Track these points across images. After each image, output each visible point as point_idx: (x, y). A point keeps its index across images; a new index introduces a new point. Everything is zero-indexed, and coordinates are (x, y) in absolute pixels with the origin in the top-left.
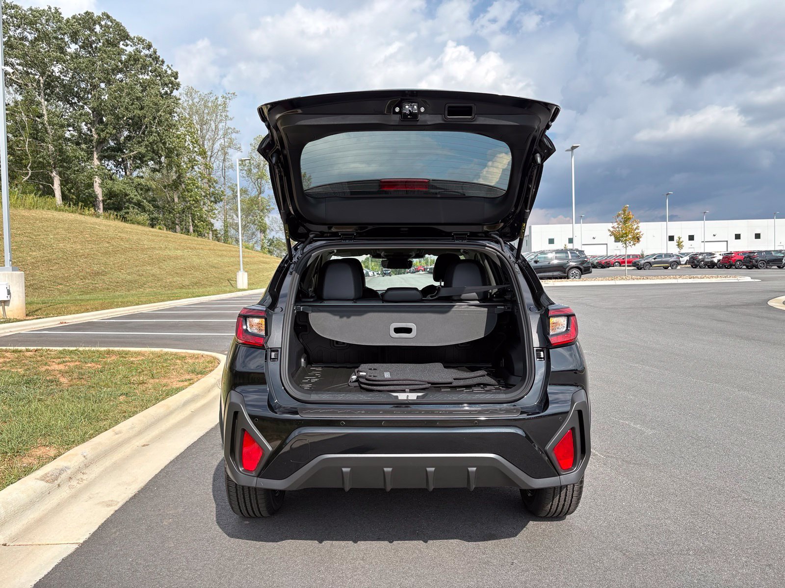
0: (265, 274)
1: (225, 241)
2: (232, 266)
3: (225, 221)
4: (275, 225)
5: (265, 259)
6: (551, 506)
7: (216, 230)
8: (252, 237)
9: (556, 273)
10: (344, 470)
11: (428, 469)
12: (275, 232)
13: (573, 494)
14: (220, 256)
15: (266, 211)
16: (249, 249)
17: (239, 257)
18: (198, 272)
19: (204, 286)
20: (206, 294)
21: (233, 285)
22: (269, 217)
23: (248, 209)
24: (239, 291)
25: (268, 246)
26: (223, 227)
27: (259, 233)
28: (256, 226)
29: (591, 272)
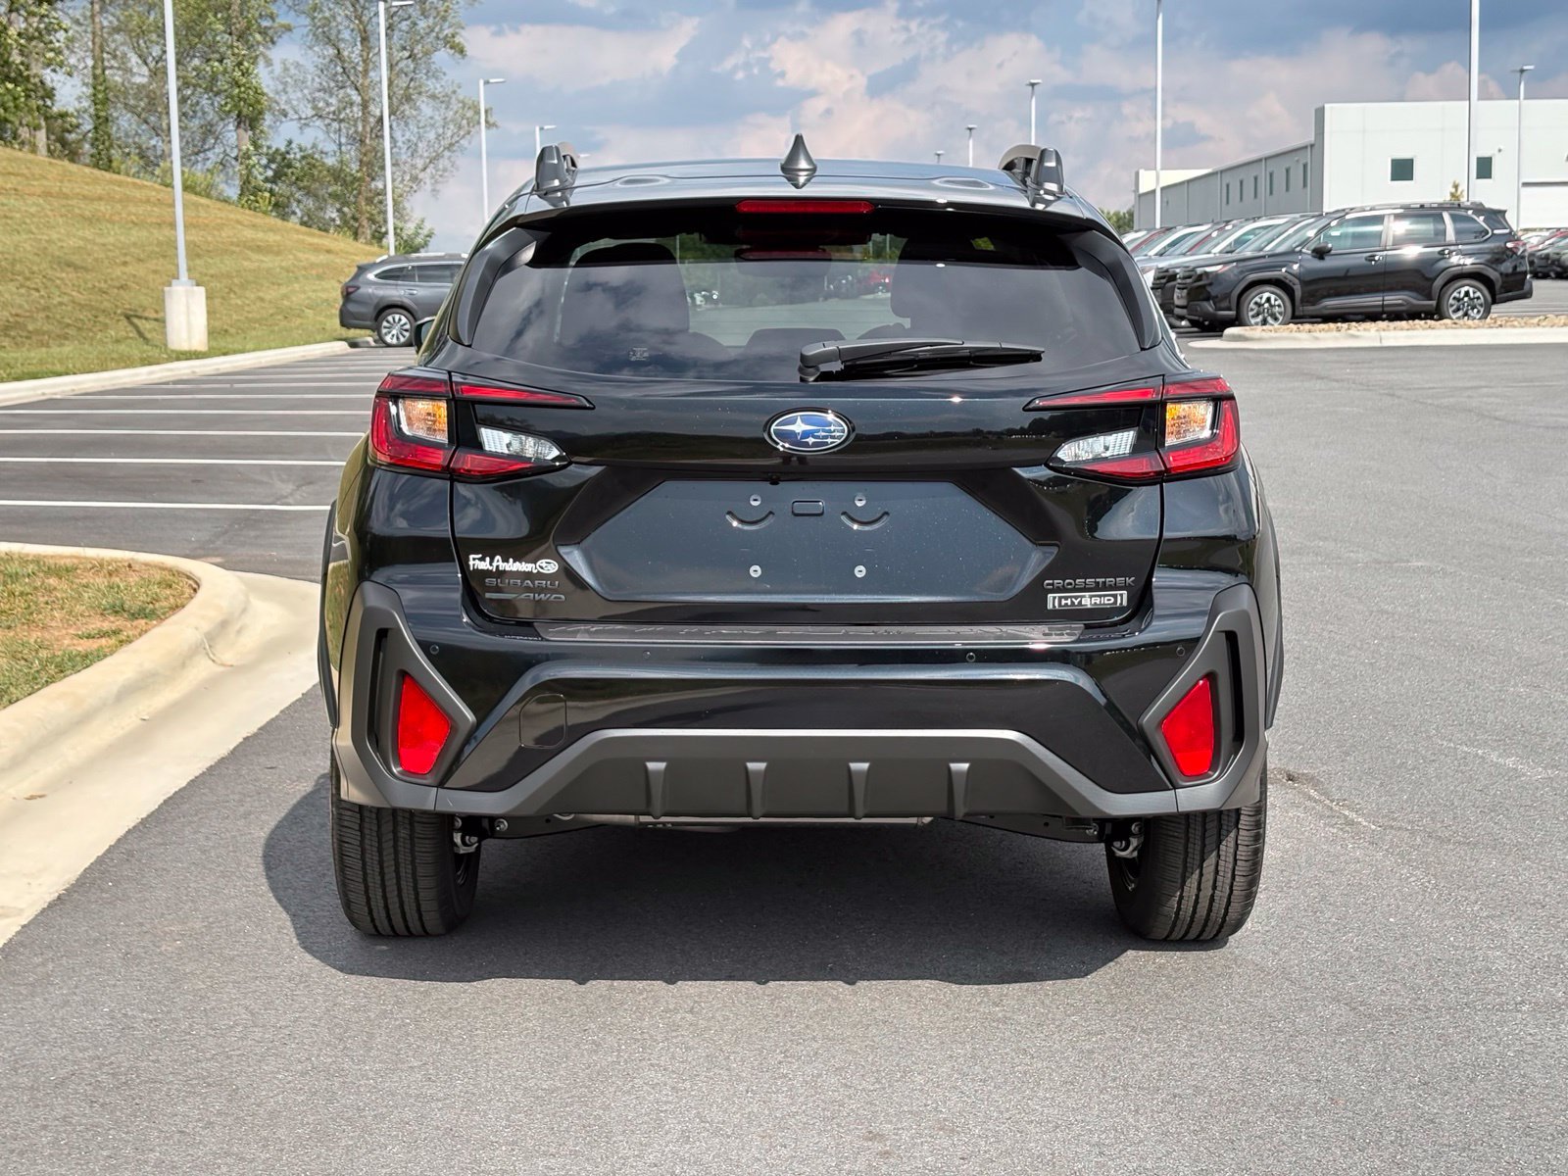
0: (268, 297)
1: (103, 162)
2: (140, 260)
3: (95, 77)
4: (295, 96)
5: (260, 235)
6: (1179, 903)
7: (63, 115)
8: (204, 141)
9: (1393, 299)
10: (651, 766)
11: (854, 766)
12: (295, 125)
13: (1234, 870)
14: (91, 220)
15: (258, 37)
16: (196, 194)
17: (173, 225)
18: (12, 286)
19: (40, 339)
20: (58, 368)
21: (148, 336)
22: (269, 63)
23: (189, 28)
24: (178, 359)
25: (266, 180)
26: (86, 104)
27: (231, 127)
28: (220, 100)
29: (1528, 295)
